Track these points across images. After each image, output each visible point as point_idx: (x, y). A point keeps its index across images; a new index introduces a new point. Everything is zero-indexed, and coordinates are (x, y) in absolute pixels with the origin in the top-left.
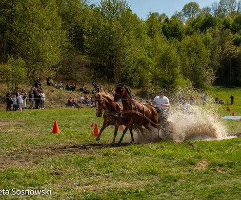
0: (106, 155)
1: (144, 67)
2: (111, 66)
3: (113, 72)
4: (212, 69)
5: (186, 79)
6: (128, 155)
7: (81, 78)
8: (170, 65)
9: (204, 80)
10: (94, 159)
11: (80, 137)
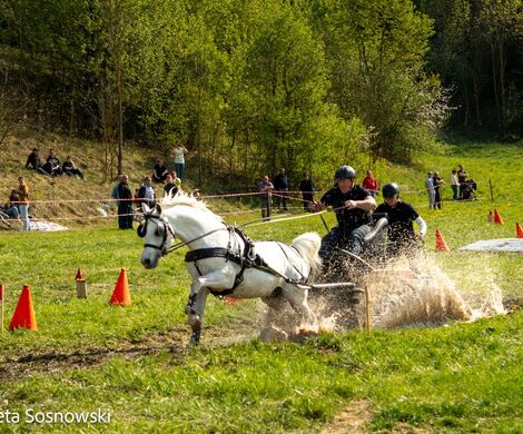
4: (438, 82)
5: (347, 119)
8: (291, 72)
9: (411, 118)
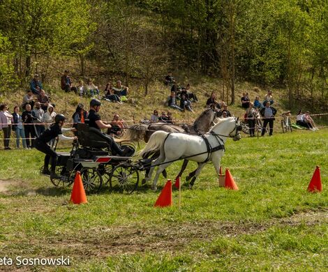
0: (215, 252)
1: (291, 36)
2: (210, 37)
3: (215, 52)
6: (269, 250)
7: (139, 71)
10: (189, 262)
11: (149, 212)
